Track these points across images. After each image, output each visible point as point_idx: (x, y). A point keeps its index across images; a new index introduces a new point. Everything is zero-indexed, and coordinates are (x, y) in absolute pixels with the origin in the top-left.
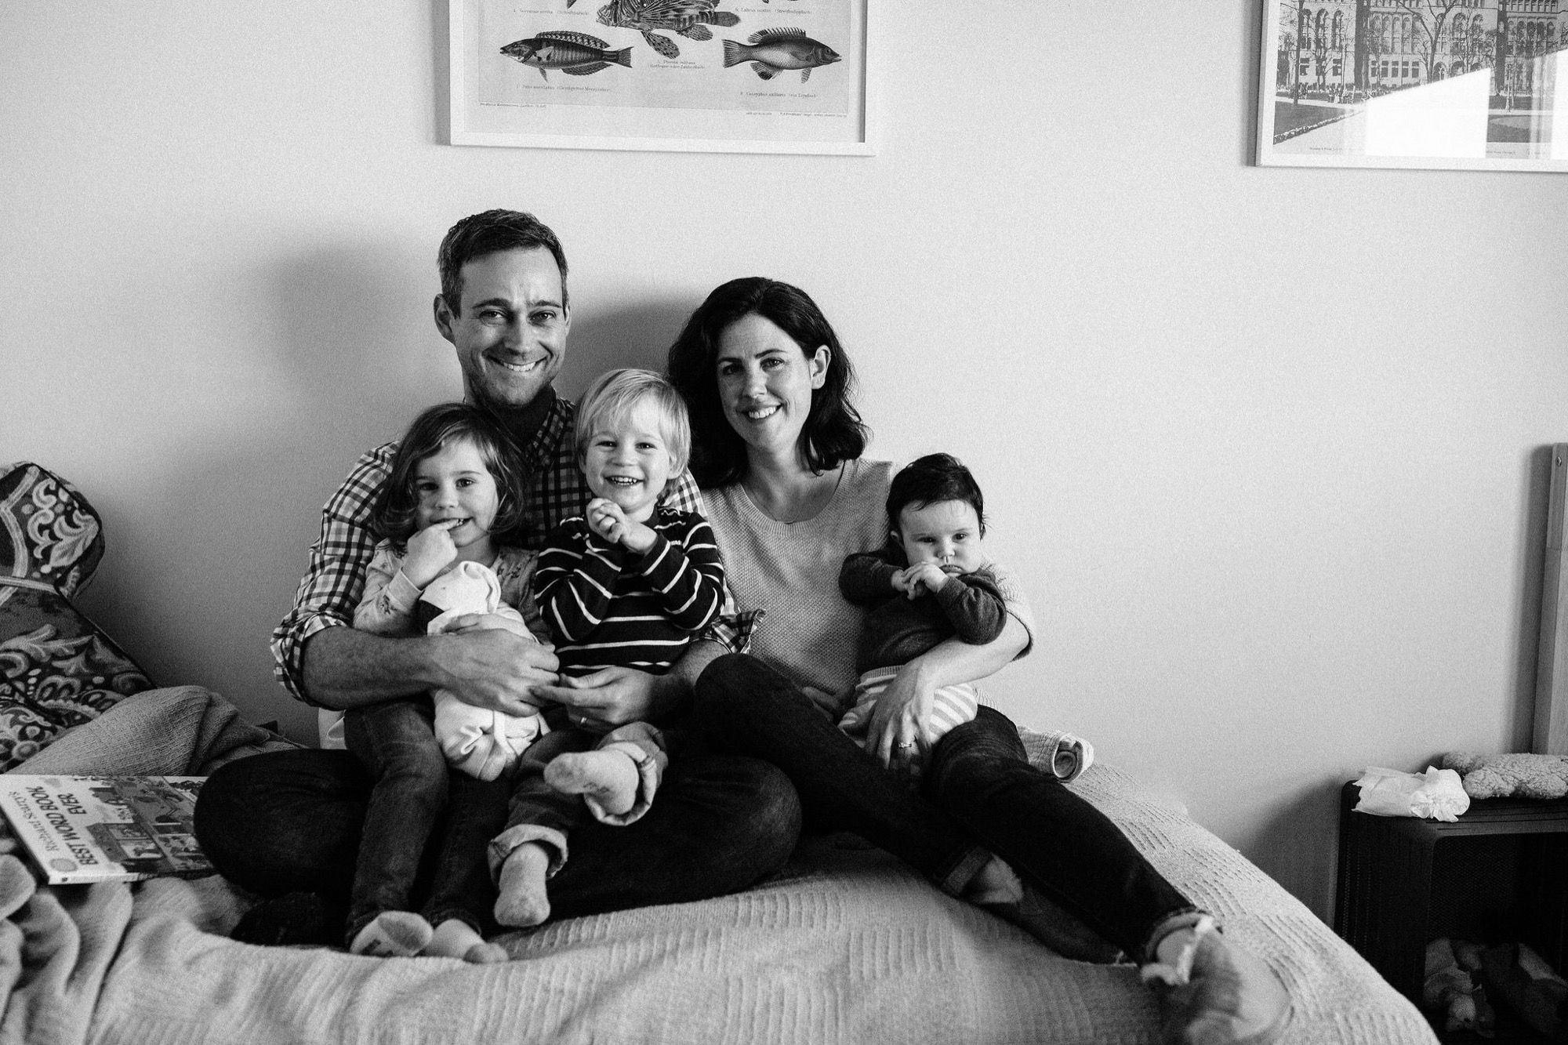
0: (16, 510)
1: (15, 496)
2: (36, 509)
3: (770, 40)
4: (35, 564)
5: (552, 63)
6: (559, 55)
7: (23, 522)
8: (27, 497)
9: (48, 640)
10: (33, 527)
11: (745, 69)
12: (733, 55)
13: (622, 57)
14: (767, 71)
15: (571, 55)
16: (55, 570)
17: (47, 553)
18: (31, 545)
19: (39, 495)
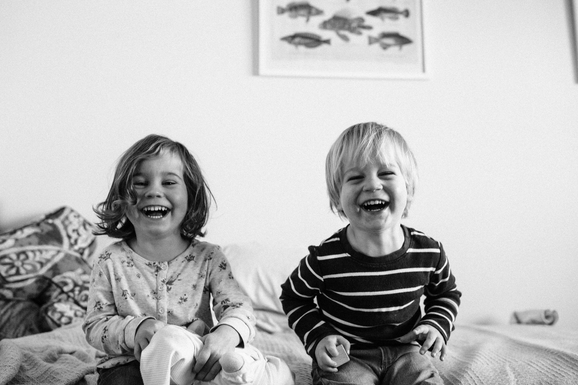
0: (63, 222)
1: (62, 217)
2: (71, 223)
3: (386, 35)
4: (71, 245)
5: (300, 44)
6: (303, 41)
7: (66, 228)
8: (67, 218)
9: (81, 275)
10: (70, 229)
11: (376, 47)
12: (371, 41)
13: (327, 42)
14: (385, 47)
15: (307, 41)
16: (80, 249)
17: (76, 241)
18: (69, 237)
19: (71, 217)
